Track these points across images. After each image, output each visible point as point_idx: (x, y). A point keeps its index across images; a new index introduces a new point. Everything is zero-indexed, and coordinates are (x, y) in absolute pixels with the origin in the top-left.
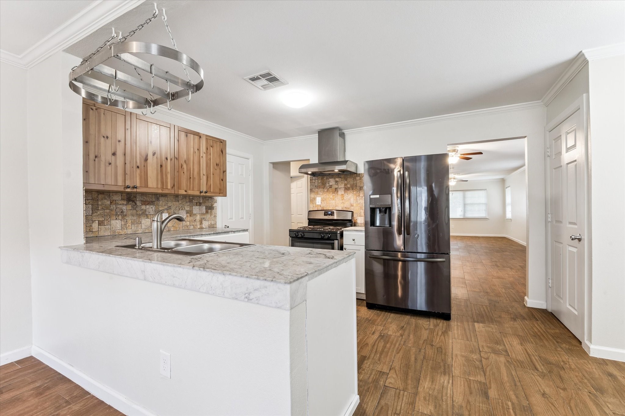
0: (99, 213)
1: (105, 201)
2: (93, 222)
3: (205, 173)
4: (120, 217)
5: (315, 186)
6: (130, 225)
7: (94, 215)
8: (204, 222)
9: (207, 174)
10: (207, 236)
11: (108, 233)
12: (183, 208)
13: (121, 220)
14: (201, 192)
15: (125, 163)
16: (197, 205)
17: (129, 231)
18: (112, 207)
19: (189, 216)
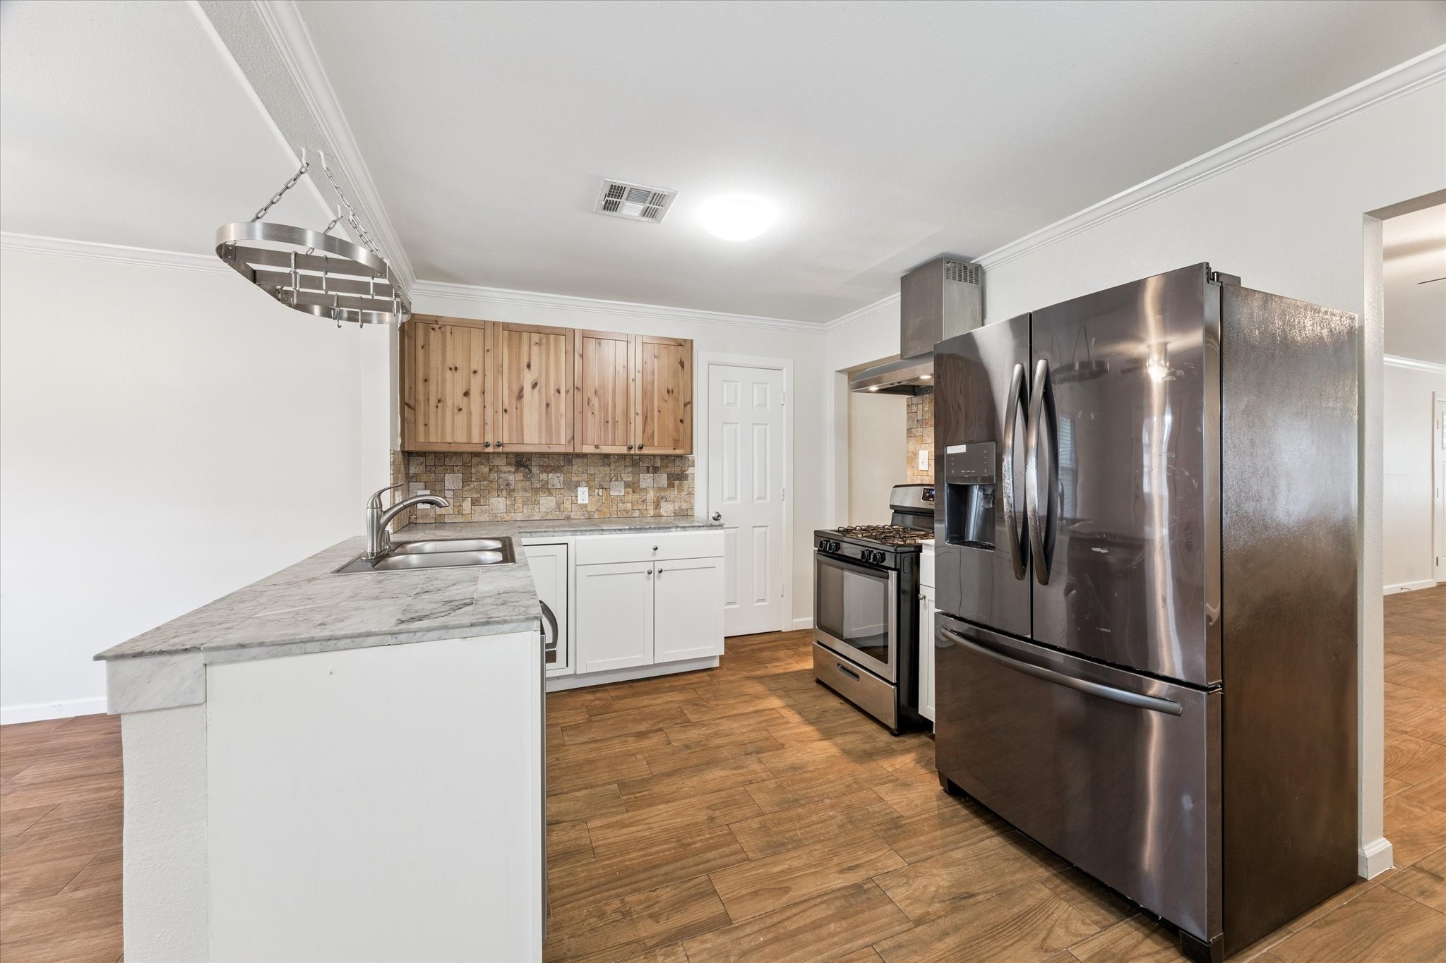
0: (472, 486)
1: (482, 467)
2: (463, 500)
3: (639, 410)
4: (504, 493)
5: (918, 421)
6: (521, 505)
7: (465, 489)
8: (663, 504)
9: (645, 411)
10: (614, 532)
11: (485, 518)
12: (619, 478)
13: (506, 498)
14: (630, 448)
15: (485, 407)
16: (648, 472)
17: (519, 516)
18: (492, 477)
19: (631, 492)
